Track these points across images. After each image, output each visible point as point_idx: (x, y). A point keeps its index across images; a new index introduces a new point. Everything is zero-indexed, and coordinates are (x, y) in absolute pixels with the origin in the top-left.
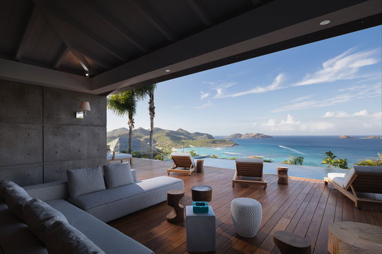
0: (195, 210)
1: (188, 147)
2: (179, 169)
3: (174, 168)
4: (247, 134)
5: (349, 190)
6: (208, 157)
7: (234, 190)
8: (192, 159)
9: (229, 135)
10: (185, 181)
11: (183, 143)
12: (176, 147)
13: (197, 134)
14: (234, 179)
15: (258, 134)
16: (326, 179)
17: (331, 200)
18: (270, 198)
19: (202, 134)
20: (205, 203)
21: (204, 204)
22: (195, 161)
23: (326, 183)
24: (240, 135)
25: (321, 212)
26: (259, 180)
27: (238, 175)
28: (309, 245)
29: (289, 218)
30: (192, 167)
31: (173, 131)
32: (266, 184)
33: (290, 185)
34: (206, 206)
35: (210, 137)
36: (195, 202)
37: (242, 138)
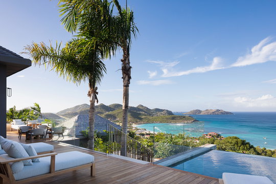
4: (207, 110)
9: (189, 111)
12: (136, 122)
13: (157, 110)
15: (218, 110)
19: (162, 110)
24: (200, 111)
35: (170, 113)
37: (202, 114)
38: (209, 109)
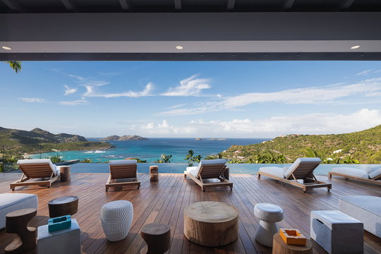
0: (51, 229)
1: (51, 151)
2: (31, 181)
3: (22, 181)
4: (125, 136)
5: (199, 178)
6: (78, 162)
7: (107, 195)
8: (53, 166)
9: (106, 137)
10: (40, 196)
11: (42, 147)
12: (30, 152)
13: (64, 135)
14: (108, 183)
15: (136, 137)
16: (185, 172)
17: (188, 188)
18: (142, 196)
19: (71, 136)
20: (67, 216)
21: (65, 219)
22: (58, 169)
23: (186, 175)
24: (118, 137)
25: (181, 200)
26: (134, 181)
27: (112, 178)
28: (168, 230)
29: (157, 210)
30: (54, 176)
31: (25, 132)
32: (140, 183)
33: (160, 182)
34: (68, 220)
35: (82, 139)
36: (52, 219)
37: (119, 140)
38: (127, 135)
